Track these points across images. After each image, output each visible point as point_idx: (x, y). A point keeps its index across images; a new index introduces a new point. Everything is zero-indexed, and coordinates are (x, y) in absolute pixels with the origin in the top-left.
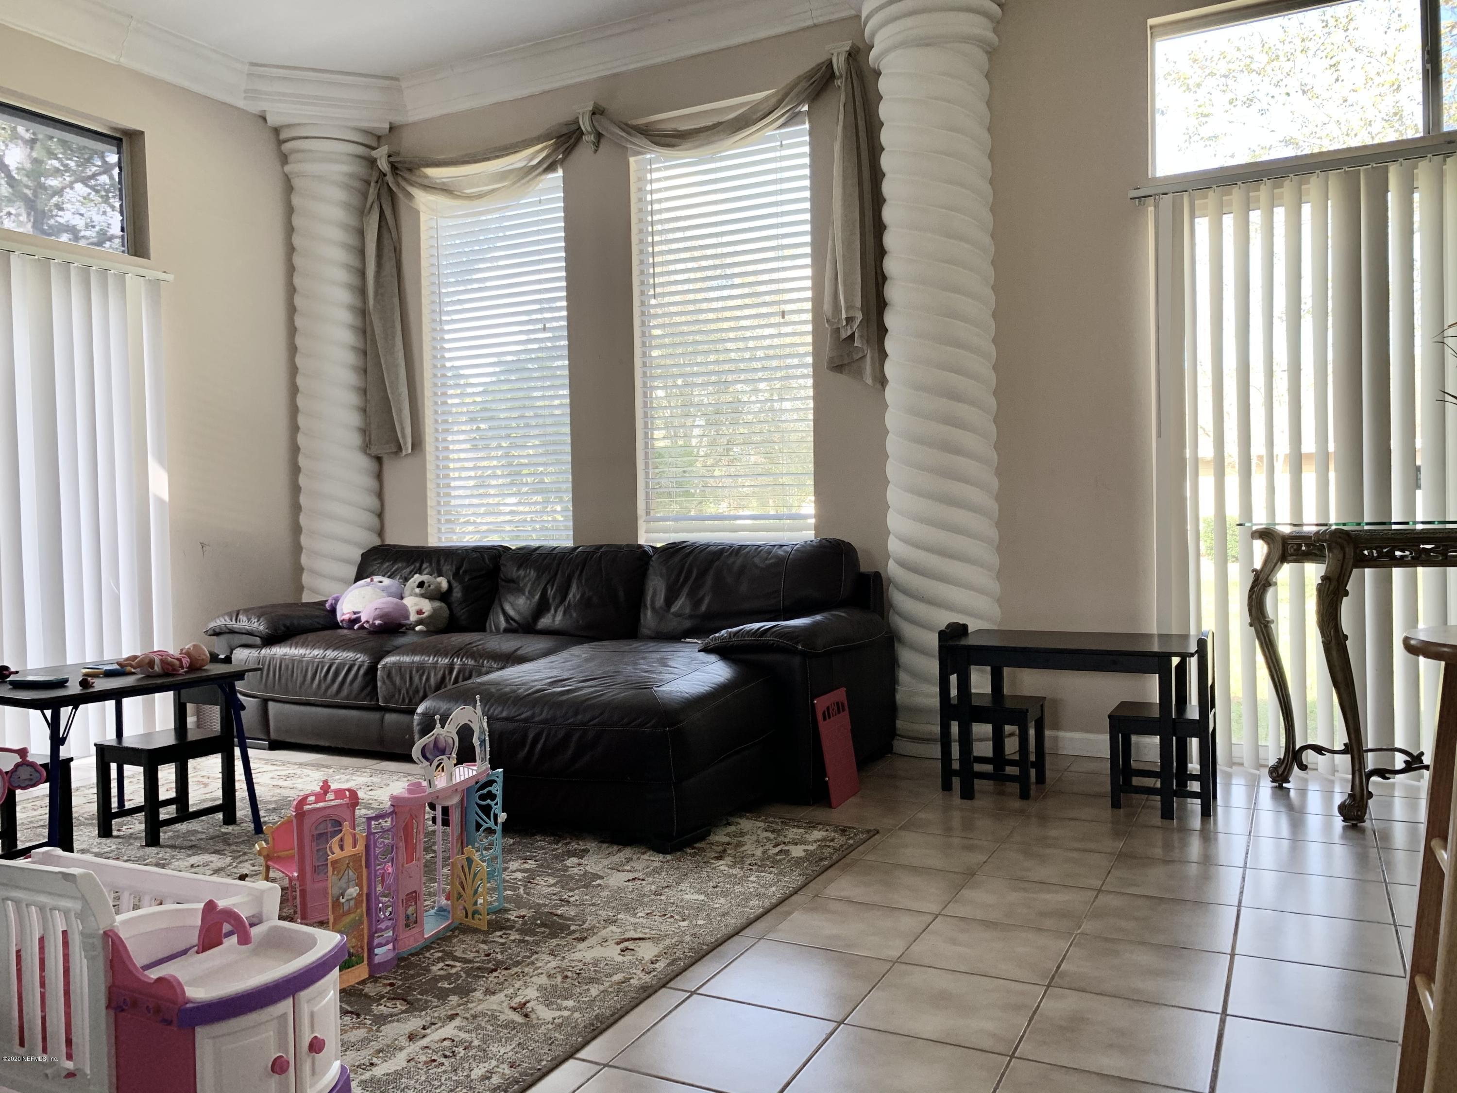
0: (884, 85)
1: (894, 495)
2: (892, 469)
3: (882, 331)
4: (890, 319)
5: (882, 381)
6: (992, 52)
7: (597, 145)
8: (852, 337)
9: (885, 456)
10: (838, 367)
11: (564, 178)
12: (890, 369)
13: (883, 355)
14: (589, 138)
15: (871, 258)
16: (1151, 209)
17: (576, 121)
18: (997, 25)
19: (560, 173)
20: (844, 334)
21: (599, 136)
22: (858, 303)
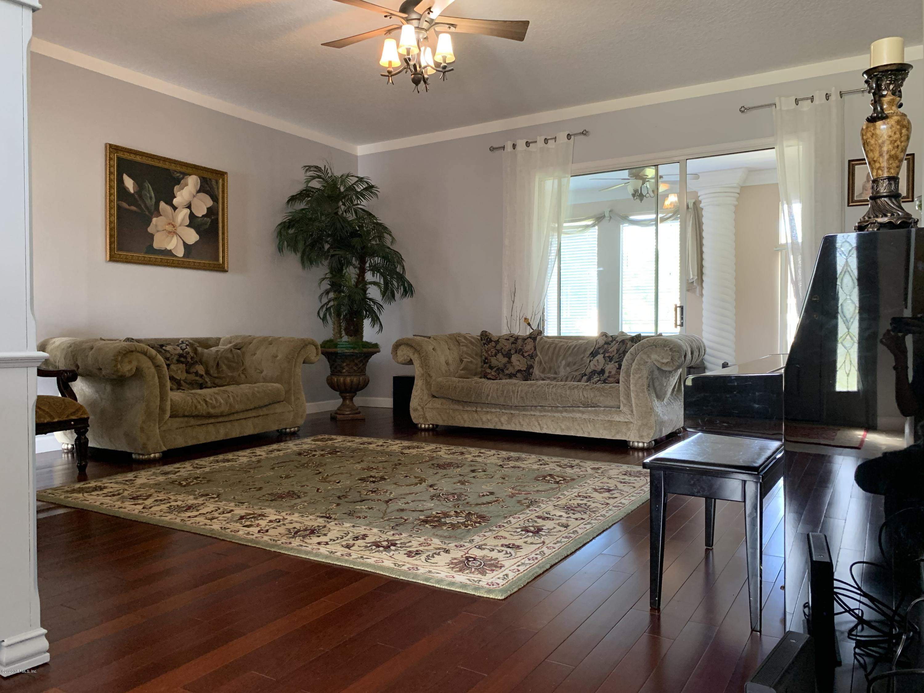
0: (704, 213)
1: (704, 327)
2: (704, 320)
3: (702, 281)
4: (704, 278)
5: (702, 295)
6: (736, 206)
7: (610, 220)
8: (693, 282)
9: (702, 316)
10: (688, 290)
11: (599, 230)
12: (704, 292)
13: (702, 287)
14: (607, 219)
15: (700, 261)
16: (780, 253)
17: (604, 213)
18: (738, 199)
19: (596, 227)
20: (690, 281)
21: (611, 217)
22: (696, 274)
